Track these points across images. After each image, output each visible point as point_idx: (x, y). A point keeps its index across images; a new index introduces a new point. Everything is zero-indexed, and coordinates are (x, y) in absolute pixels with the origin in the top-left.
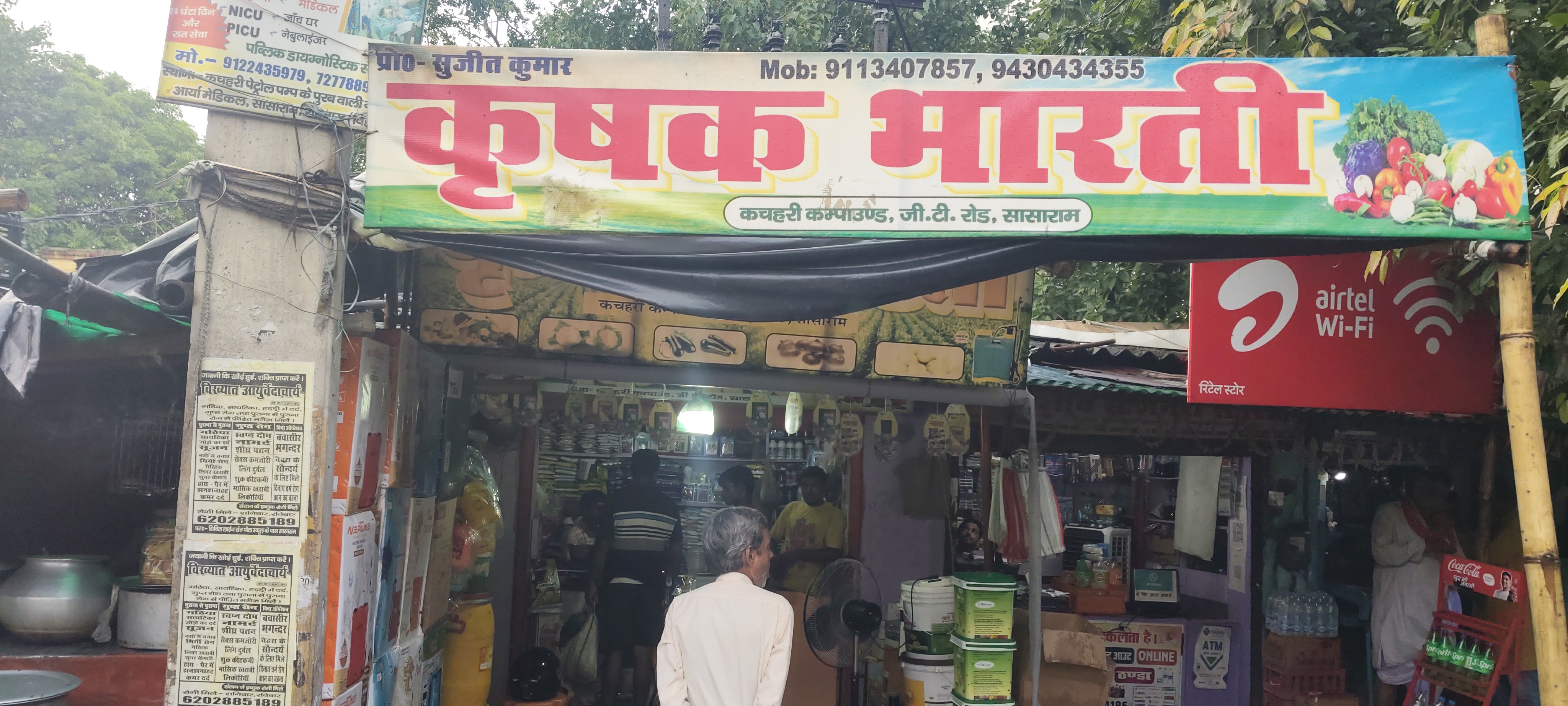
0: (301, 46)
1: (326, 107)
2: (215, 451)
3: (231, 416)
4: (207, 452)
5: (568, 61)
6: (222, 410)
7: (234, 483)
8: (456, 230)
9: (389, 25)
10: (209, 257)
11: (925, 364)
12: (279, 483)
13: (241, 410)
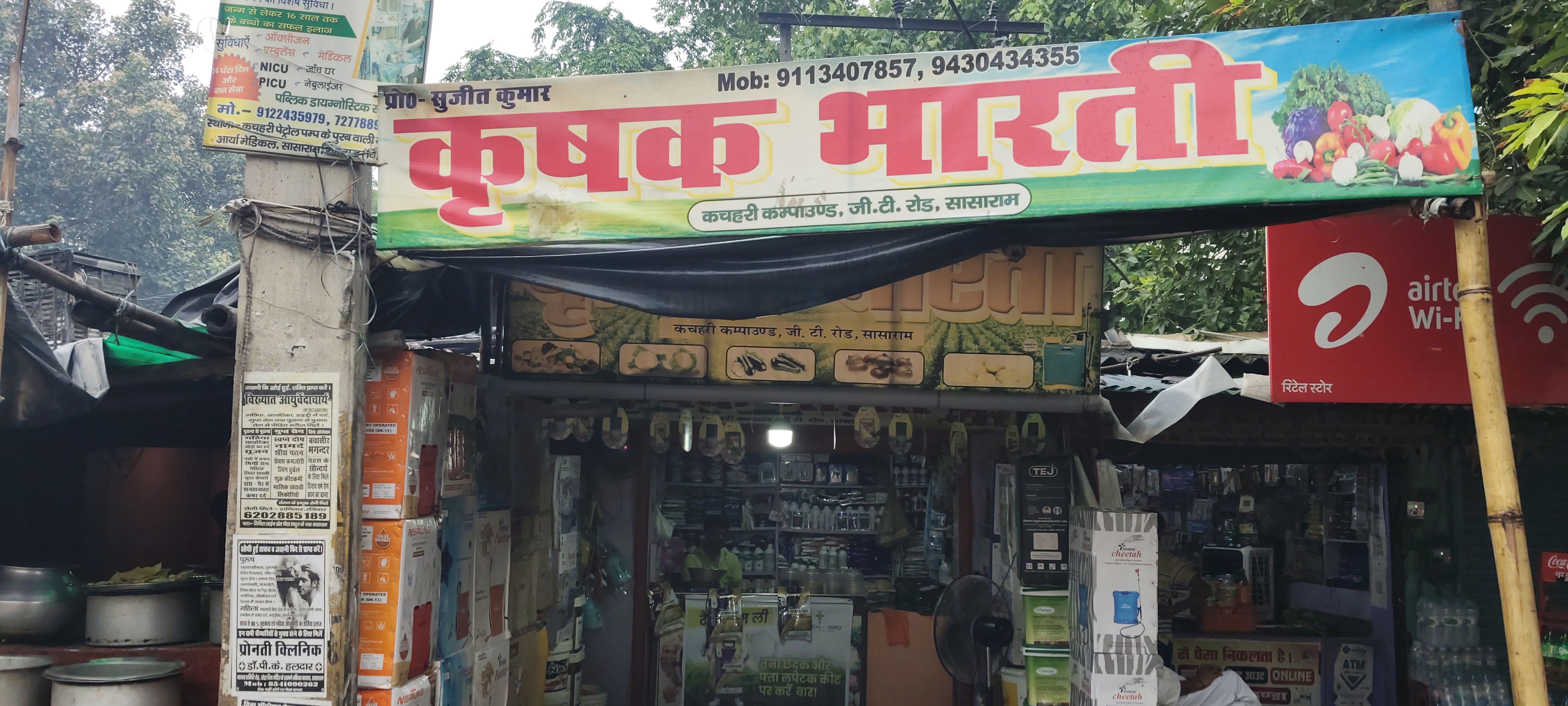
0: (321, 93)
1: (343, 145)
2: (257, 455)
3: (271, 423)
4: (251, 456)
5: (547, 88)
6: (263, 418)
7: (274, 483)
8: (454, 247)
9: (395, 69)
10: (249, 283)
11: (994, 374)
12: (312, 481)
13: (279, 418)
